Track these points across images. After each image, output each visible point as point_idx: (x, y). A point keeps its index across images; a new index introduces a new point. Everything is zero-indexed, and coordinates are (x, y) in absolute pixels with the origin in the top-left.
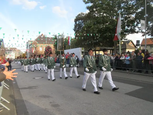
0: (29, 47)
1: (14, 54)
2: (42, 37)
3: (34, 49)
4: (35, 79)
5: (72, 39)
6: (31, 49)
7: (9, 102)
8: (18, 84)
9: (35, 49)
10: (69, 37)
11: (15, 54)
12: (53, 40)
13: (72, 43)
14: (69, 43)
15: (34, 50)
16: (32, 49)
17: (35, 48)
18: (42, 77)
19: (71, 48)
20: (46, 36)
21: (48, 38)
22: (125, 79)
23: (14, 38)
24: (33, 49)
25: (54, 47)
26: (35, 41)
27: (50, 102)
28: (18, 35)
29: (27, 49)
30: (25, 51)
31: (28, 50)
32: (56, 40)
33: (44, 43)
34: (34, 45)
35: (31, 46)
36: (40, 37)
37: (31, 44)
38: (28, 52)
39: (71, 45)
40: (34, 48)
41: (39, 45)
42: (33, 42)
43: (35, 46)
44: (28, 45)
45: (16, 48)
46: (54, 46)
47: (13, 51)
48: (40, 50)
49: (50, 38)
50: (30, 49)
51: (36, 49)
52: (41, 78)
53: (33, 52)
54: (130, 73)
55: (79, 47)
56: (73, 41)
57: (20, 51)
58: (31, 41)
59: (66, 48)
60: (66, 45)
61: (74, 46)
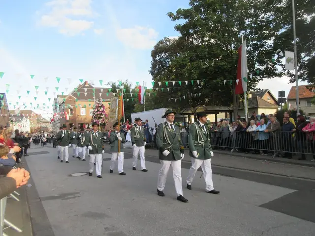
0: (58, 109)
1: (28, 123)
2: (86, 89)
3: (68, 113)
4: (71, 175)
5: (147, 91)
6: (63, 112)
7: (20, 230)
8: (38, 189)
9: (72, 113)
10: (140, 87)
11: (31, 124)
12: (107, 94)
14: (142, 99)
15: (70, 115)
16: (65, 113)
17: (72, 110)
19: (146, 110)
20: (93, 86)
21: (98, 90)
23: (28, 92)
26: (70, 97)
27: (105, 228)
28: (37, 87)
29: (55, 113)
30: (51, 116)
31: (57, 115)
33: (90, 100)
34: (70, 105)
35: (63, 107)
36: (81, 89)
37: (63, 103)
38: (57, 119)
39: (145, 102)
40: (70, 110)
41: (79, 105)
44: (58, 105)
45: (31, 112)
47: (26, 117)
48: (81, 114)
49: (102, 90)
50: (61, 113)
52: (85, 173)
53: (68, 119)
55: (161, 108)
56: (149, 94)
57: (41, 117)
58: (62, 96)
59: (134, 110)
60: (135, 102)
61: (152, 104)
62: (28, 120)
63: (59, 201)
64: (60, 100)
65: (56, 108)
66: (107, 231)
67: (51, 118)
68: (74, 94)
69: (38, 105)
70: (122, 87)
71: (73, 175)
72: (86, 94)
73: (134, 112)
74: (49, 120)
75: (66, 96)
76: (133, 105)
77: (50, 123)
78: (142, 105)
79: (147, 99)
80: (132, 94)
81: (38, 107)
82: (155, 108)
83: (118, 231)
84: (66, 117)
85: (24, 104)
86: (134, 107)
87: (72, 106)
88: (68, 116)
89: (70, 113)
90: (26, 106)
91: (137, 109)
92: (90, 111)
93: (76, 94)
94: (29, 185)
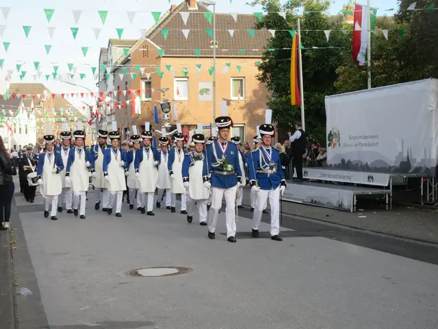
0: (111, 78)
1: (33, 122)
2: (185, 16)
3: (139, 92)
4: (136, 274)
5: (378, 23)
6: (124, 92)
8: (46, 302)
9: (149, 94)
10: (358, 7)
11: (39, 124)
12: (252, 32)
13: (381, 48)
14: (362, 50)
15: (144, 99)
16: (129, 92)
17: (148, 84)
18: (182, 270)
19: (374, 86)
20: (210, 8)
21: (224, 20)
23: (27, 29)
24: (134, 91)
25: (262, 79)
26: (145, 45)
28: (49, 13)
29: (101, 94)
31: (108, 99)
32: (273, 32)
33: (198, 52)
34: (142, 70)
35: (121, 76)
36: (172, 20)
37: (126, 61)
38: (109, 112)
39: (374, 58)
40: (143, 84)
41: (168, 67)
42: (131, 51)
43: (148, 76)
44: (109, 70)
45: (41, 88)
46: (260, 68)
47: (27, 104)
48: (176, 98)
49: (236, 19)
50: (119, 93)
51: (153, 90)
52: (175, 271)
53: (138, 109)
55: (423, 78)
56: (386, 33)
57: (66, 104)
58: (121, 43)
59: (336, 84)
60: (340, 61)
61: (393, 67)
62: (32, 116)
64: (118, 55)
65: (105, 79)
67: (91, 108)
68: (154, 35)
69: (56, 68)
70: (300, 12)
71: (140, 272)
72: (186, 32)
73: (335, 91)
74: (86, 114)
75: (134, 42)
76: (333, 69)
77: (90, 123)
78: (360, 68)
79: (379, 49)
80: (327, 33)
81: (55, 75)
82: (403, 80)
84: (133, 103)
85: (18, 67)
86: (335, 77)
87: (145, 71)
88: (139, 103)
89: (143, 95)
90: (24, 73)
91: (345, 82)
92: (202, 85)
93: (160, 35)
94: (25, 291)
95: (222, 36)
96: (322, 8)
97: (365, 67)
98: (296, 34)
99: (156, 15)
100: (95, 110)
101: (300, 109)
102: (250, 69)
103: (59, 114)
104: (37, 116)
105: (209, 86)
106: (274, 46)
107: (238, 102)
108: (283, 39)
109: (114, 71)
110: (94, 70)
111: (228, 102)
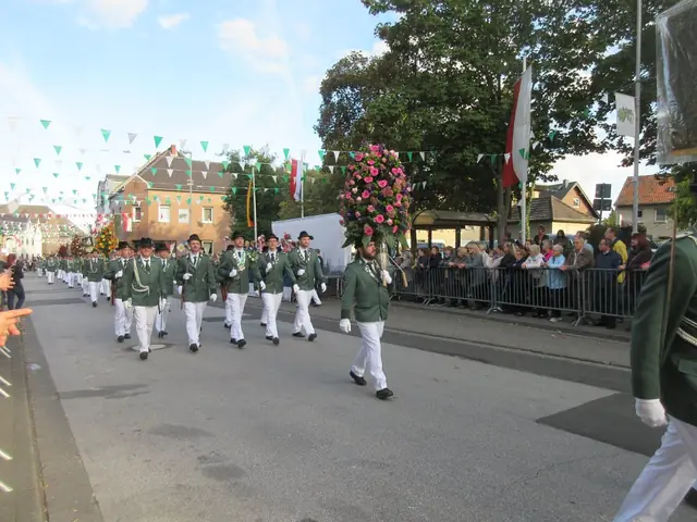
0: (107, 204)
1: (38, 237)
2: (170, 160)
3: (131, 215)
5: (309, 174)
9: (138, 217)
10: (295, 162)
11: (44, 237)
12: (221, 174)
14: (297, 190)
15: (135, 220)
16: (123, 215)
17: (138, 209)
18: (168, 345)
19: (305, 216)
20: (188, 156)
21: (199, 166)
22: (543, 356)
24: (127, 214)
25: (226, 209)
26: (136, 179)
27: (199, 458)
29: (100, 216)
30: (92, 221)
31: (105, 220)
32: (236, 175)
33: (179, 186)
34: (135, 198)
35: (117, 202)
36: (160, 161)
37: (121, 191)
39: (306, 197)
40: (134, 210)
41: (155, 198)
42: (127, 182)
43: (139, 203)
44: (107, 197)
45: (46, 209)
46: (226, 200)
47: (34, 221)
48: (160, 220)
49: (208, 165)
50: (114, 215)
51: (142, 214)
53: (129, 229)
54: (564, 330)
56: (313, 180)
58: (116, 178)
59: (280, 214)
61: (318, 203)
62: (38, 230)
63: (100, 400)
64: (113, 187)
65: (102, 204)
66: (202, 463)
67: (90, 226)
68: (145, 173)
70: (254, 162)
72: (170, 172)
73: (278, 218)
74: (86, 231)
75: (127, 178)
76: (277, 203)
78: (297, 203)
79: (309, 192)
80: (275, 178)
83: (227, 464)
84: (125, 225)
86: (279, 208)
87: (138, 199)
88: (130, 223)
89: (134, 217)
90: (33, 196)
91: (285, 212)
92: (181, 212)
93: (149, 172)
94: (35, 367)
95: (197, 177)
96: (269, 161)
97: (299, 203)
98: (252, 176)
99: (148, 157)
100: (94, 227)
101: (253, 231)
102: (218, 201)
103: (62, 230)
104: (43, 230)
105: (186, 212)
106: (235, 185)
107: (207, 225)
108: (243, 180)
109: (110, 198)
110: (94, 196)
111: (200, 225)
